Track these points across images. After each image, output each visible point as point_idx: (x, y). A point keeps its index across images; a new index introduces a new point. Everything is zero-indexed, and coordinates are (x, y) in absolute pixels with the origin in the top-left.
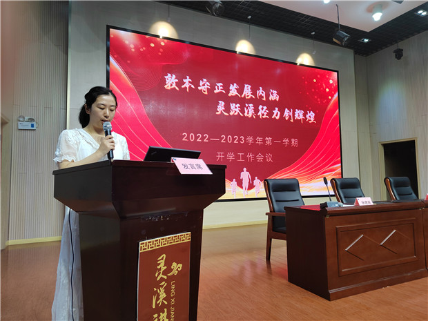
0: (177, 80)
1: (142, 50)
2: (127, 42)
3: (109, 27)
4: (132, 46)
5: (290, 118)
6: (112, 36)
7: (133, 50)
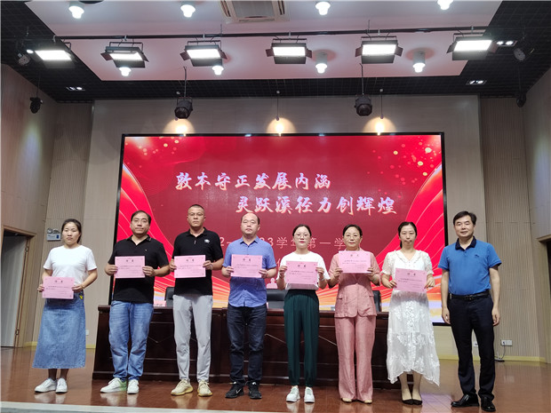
0: (190, 179)
1: (154, 152)
2: (140, 147)
3: (124, 136)
4: (145, 150)
5: (348, 209)
6: (126, 144)
7: (146, 154)
